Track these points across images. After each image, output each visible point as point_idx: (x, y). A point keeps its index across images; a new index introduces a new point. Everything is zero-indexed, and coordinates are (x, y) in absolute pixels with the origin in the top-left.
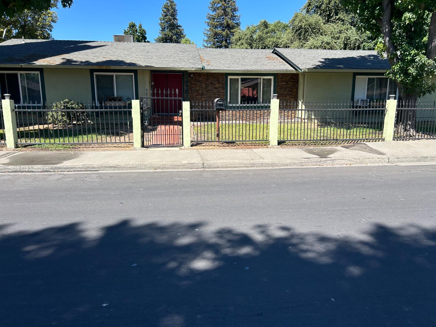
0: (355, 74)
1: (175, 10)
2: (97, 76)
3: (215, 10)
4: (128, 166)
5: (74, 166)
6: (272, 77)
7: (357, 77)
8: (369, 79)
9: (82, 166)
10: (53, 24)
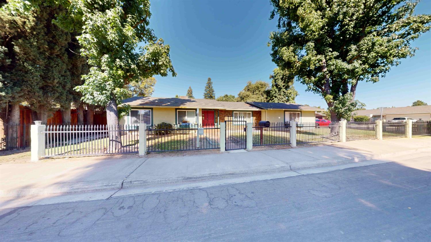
0: (285, 111)
1: (192, 92)
2: (178, 111)
3: (206, 91)
4: (242, 172)
5: (202, 176)
6: (251, 112)
7: (286, 112)
8: (290, 113)
9: (208, 175)
10: (152, 92)
